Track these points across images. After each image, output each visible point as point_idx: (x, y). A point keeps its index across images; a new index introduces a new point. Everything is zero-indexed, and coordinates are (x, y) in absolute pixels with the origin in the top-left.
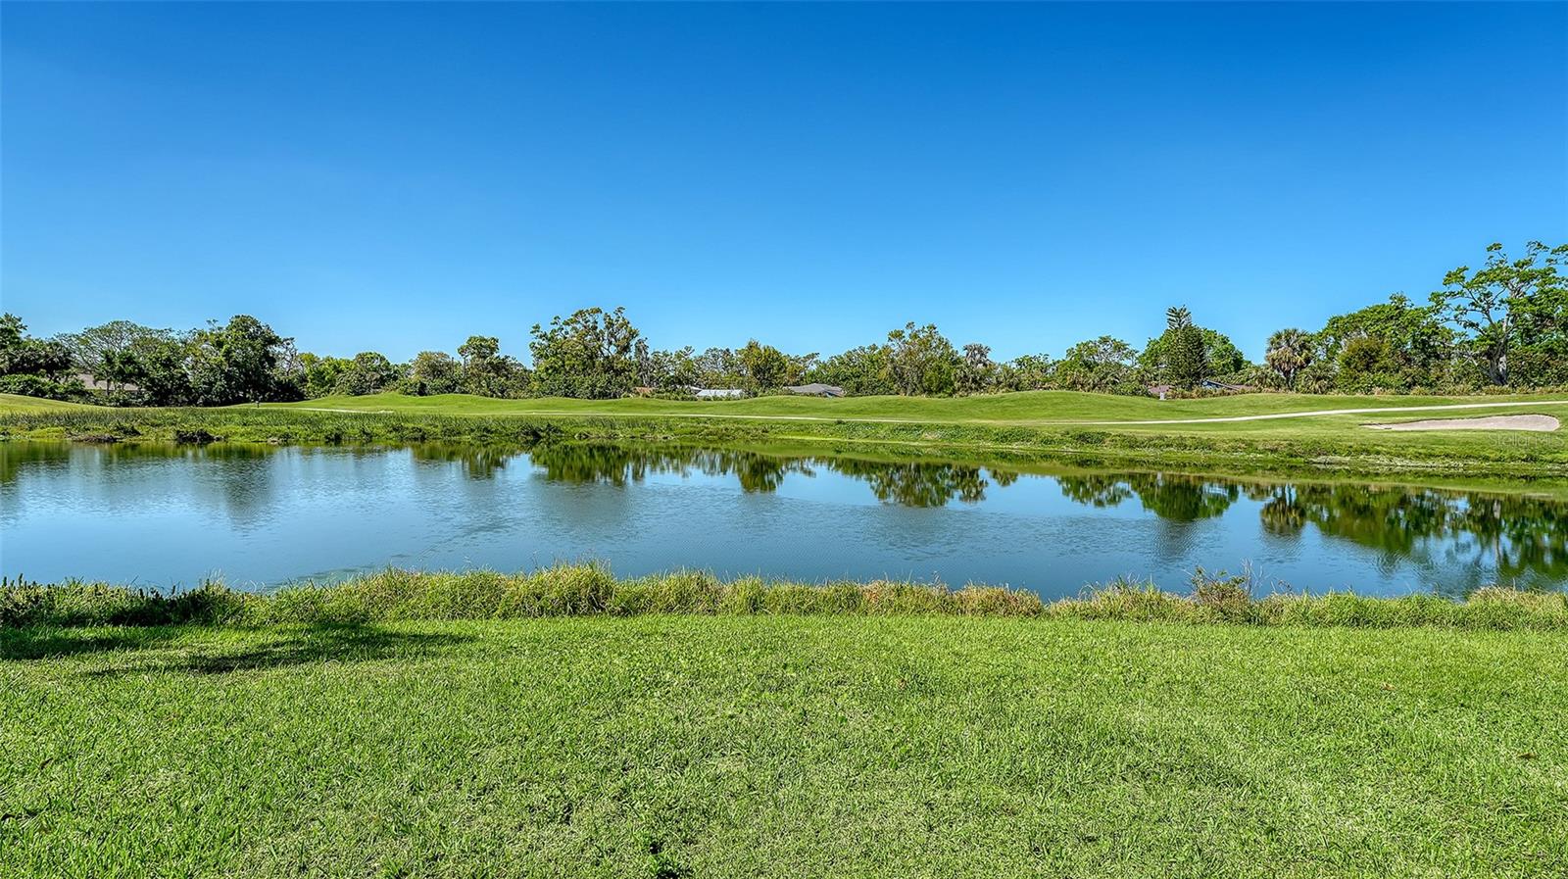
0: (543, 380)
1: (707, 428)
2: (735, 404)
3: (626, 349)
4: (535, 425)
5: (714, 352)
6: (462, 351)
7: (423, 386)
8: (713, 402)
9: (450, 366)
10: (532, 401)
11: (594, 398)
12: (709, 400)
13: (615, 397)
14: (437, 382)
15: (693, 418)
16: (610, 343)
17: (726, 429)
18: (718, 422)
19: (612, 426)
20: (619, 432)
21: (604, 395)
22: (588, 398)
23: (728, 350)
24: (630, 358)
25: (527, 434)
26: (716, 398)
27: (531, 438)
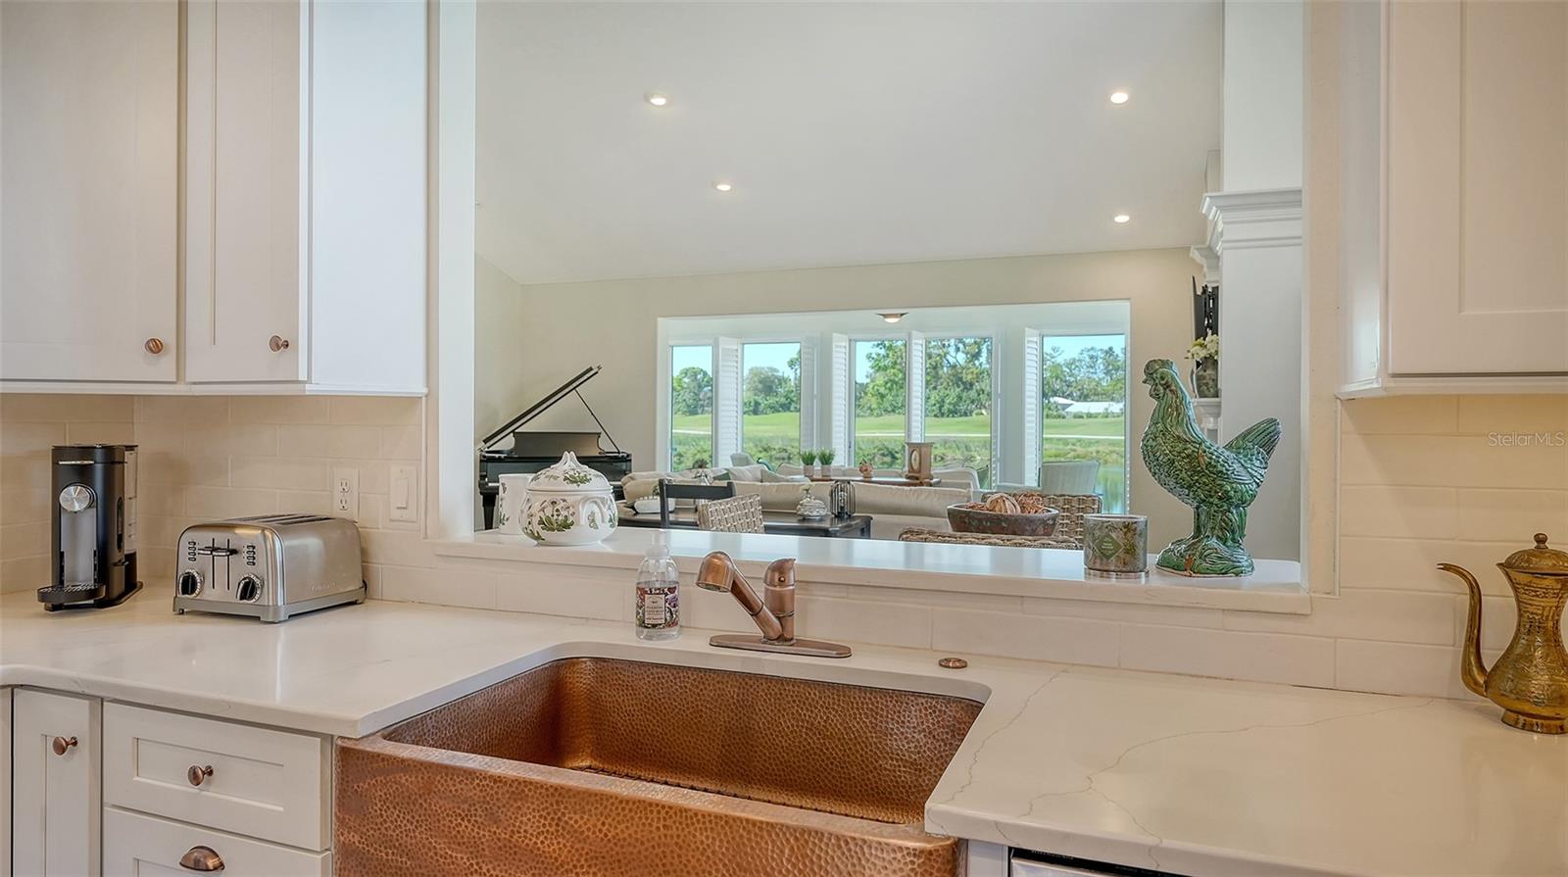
0: (882, 396)
1: (1075, 450)
2: (1113, 422)
3: (977, 356)
4: (890, 447)
5: (1091, 353)
6: (791, 364)
7: (757, 404)
8: (1085, 420)
9: (782, 381)
10: (873, 420)
11: (943, 415)
12: (1082, 417)
13: (966, 414)
14: (772, 400)
15: (1059, 439)
16: (958, 349)
17: (1098, 452)
18: (1090, 443)
19: (967, 448)
20: (975, 454)
21: (953, 413)
22: (936, 416)
23: (1111, 349)
24: (980, 365)
25: (883, 455)
26: (1090, 415)
27: (888, 459)
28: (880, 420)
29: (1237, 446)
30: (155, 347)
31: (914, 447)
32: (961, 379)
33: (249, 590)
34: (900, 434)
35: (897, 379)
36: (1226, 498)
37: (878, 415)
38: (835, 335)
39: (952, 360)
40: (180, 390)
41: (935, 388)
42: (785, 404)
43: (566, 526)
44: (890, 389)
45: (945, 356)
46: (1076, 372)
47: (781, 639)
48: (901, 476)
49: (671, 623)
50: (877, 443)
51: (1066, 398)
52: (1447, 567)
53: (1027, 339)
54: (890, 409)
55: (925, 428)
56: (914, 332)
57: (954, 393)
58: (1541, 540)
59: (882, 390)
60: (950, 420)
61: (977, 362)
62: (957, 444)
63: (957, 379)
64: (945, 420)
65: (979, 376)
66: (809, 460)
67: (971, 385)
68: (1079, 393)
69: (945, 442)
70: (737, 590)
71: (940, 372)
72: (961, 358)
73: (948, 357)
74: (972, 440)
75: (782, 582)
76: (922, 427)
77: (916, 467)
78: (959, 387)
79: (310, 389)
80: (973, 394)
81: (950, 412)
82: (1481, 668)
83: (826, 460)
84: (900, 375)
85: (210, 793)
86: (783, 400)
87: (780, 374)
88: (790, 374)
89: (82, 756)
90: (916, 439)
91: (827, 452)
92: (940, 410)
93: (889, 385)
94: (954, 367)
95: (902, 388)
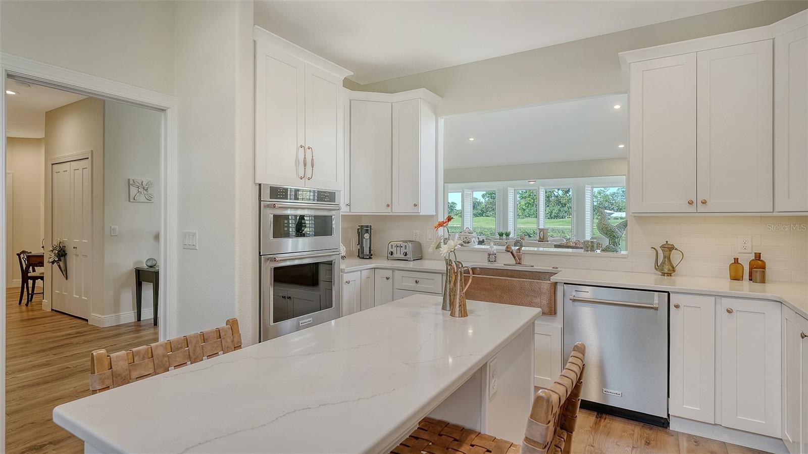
28: (523, 220)
29: (619, 226)
30: (388, 206)
31: (541, 230)
32: (560, 202)
33: (406, 254)
34: (534, 226)
35: (530, 202)
36: (614, 236)
37: (522, 218)
38: (509, 188)
39: (556, 194)
40: (391, 214)
41: (548, 206)
42: (481, 213)
43: (468, 243)
44: (528, 207)
45: (553, 192)
46: (616, 198)
47: (519, 263)
48: (536, 241)
49: (495, 261)
50: (522, 230)
51: (611, 210)
52: (652, 248)
53: (586, 189)
54: (527, 215)
55: (545, 223)
56: (540, 187)
57: (556, 209)
58: (667, 242)
59: (524, 207)
60: (555, 220)
61: (568, 194)
62: (558, 230)
63: (559, 202)
64: (553, 220)
65: (569, 200)
66: (501, 235)
67: (565, 205)
68: (617, 208)
69: (553, 230)
70: (512, 253)
71: (551, 199)
72: (560, 192)
73: (554, 192)
74: (566, 229)
75: (519, 252)
76: (543, 222)
77: (542, 237)
78: (559, 205)
79: (421, 214)
80: (566, 209)
81: (556, 217)
82: (658, 266)
83: (508, 235)
84: (532, 201)
85: (418, 285)
86: (480, 211)
87: (479, 201)
88: (482, 200)
89: (390, 280)
90: (541, 227)
91: (508, 232)
92: (550, 216)
93: (527, 205)
94: (557, 197)
95: (533, 206)
